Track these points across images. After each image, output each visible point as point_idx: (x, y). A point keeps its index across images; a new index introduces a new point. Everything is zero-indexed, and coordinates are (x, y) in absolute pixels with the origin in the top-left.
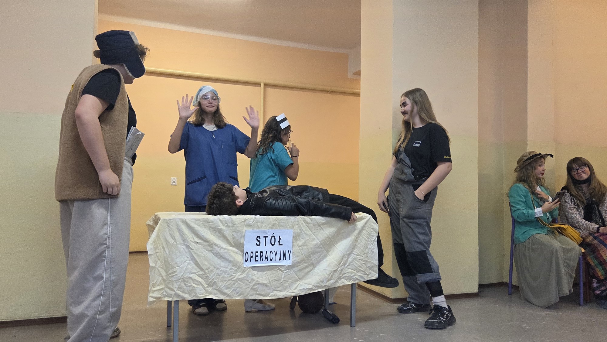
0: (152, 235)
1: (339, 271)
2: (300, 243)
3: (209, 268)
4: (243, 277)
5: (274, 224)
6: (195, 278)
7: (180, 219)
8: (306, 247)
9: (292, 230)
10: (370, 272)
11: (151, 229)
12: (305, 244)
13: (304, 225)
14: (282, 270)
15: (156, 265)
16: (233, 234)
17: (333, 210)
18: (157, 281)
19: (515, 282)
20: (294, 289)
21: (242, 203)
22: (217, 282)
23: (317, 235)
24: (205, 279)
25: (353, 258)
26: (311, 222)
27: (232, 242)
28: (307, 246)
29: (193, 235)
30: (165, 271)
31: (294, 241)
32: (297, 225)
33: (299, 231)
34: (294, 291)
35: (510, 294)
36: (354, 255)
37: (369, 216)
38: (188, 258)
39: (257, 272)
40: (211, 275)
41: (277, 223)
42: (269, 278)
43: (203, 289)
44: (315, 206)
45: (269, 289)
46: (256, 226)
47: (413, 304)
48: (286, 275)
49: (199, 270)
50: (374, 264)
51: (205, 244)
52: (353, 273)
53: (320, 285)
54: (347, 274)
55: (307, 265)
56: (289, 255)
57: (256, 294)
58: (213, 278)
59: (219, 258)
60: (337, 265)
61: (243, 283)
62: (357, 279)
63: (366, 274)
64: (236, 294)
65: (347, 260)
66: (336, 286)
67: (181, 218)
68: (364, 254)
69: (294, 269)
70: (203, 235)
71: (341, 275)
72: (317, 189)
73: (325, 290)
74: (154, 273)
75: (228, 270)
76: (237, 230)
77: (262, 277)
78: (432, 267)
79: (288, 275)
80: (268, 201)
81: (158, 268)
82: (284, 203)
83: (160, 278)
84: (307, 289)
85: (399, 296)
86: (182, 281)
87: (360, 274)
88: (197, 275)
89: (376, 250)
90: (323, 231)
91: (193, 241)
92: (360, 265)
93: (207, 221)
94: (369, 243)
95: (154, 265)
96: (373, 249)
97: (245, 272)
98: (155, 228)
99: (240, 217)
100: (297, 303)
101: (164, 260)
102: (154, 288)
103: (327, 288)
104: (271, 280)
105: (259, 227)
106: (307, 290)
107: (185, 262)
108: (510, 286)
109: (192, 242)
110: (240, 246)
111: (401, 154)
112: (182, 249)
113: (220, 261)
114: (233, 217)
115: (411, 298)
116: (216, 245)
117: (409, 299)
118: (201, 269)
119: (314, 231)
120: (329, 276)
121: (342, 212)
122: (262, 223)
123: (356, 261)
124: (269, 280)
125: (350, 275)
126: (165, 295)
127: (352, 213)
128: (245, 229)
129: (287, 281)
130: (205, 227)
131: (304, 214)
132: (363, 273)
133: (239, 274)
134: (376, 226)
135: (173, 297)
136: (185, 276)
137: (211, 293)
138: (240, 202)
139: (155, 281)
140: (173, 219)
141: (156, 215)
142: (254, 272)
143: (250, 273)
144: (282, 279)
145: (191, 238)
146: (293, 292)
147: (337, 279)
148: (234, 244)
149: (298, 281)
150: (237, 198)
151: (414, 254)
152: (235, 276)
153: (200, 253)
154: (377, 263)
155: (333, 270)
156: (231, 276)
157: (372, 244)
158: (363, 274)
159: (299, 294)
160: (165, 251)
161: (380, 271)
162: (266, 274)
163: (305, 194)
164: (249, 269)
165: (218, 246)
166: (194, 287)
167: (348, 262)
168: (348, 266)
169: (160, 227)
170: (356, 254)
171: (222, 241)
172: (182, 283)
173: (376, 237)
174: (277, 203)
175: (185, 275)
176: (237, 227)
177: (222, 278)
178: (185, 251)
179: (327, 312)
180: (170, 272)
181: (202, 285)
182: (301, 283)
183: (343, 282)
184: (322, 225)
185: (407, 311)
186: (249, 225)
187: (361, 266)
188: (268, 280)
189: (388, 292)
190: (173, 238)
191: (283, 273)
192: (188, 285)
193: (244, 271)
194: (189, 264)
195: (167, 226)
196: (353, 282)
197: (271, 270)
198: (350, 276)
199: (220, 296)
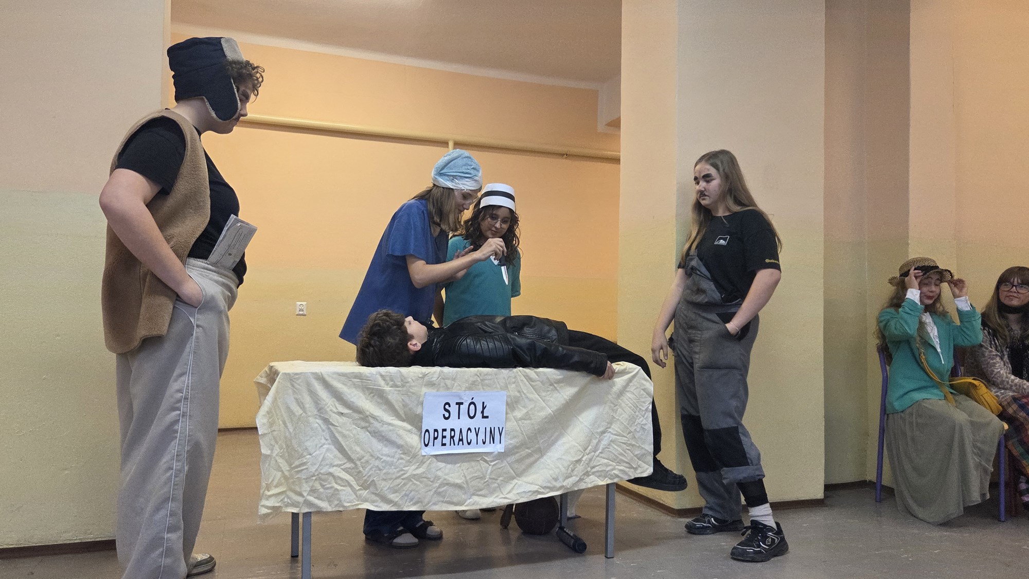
0: (265, 401)
1: (584, 463)
2: (518, 414)
3: (363, 457)
4: (420, 472)
5: (474, 382)
6: (339, 474)
7: (313, 373)
8: (528, 421)
9: (504, 393)
10: (639, 464)
11: (264, 390)
12: (527, 417)
13: (525, 384)
14: (488, 460)
15: (272, 452)
16: (402, 399)
17: (576, 358)
18: (273, 480)
19: (887, 480)
20: (506, 493)
21: (419, 347)
22: (377, 483)
23: (549, 401)
24: (356, 475)
25: (611, 439)
26: (537, 377)
27: (402, 413)
28: (530, 419)
29: (335, 400)
30: (286, 461)
31: (508, 411)
32: (514, 383)
33: (518, 394)
34: (507, 496)
35: (879, 501)
36: (612, 435)
37: (638, 368)
38: (327, 440)
39: (444, 463)
40: (367, 470)
41: (479, 379)
42: (466, 474)
43: (353, 494)
44: (545, 351)
45: (465, 493)
46: (442, 384)
47: (712, 519)
48: (494, 470)
49: (346, 461)
50: (646, 450)
51: (356, 416)
52: (610, 465)
53: (552, 486)
54: (600, 468)
55: (530, 451)
56: (500, 435)
57: (443, 502)
58: (370, 473)
59: (379, 441)
60: (581, 451)
61: (421, 482)
62: (617, 476)
63: (633, 468)
64: (409, 502)
65: (599, 441)
66: (582, 488)
67: (314, 371)
68: (629, 433)
69: (509, 459)
70: (352, 400)
71: (589, 468)
72: (547, 322)
73: (561, 495)
74: (269, 465)
75: (395, 460)
76: (412, 393)
77: (454, 474)
78: (748, 455)
79: (499, 468)
80: (464, 343)
81: (274, 458)
82: (491, 345)
83: (279, 474)
84: (530, 491)
85: (688, 505)
86: (316, 479)
87: (622, 468)
88: (342, 469)
89: (650, 426)
90: (558, 394)
91: (336, 411)
92: (621, 451)
93: (358, 376)
94: (637, 413)
95: (268, 452)
96: (645, 424)
97: (424, 465)
98: (270, 388)
99: (416, 370)
100: (513, 516)
101: (286, 442)
102: (269, 491)
103: (565, 491)
104: (468, 478)
105: (449, 386)
106: (530, 494)
107: (322, 446)
108: (878, 487)
109: (334, 413)
110: (415, 420)
111: (692, 259)
112: (317, 425)
113: (381, 445)
114: (404, 370)
115: (711, 509)
116: (374, 418)
117: (707, 510)
118: (350, 459)
119: (544, 394)
120: (567, 470)
121: (592, 362)
122: (454, 380)
123: (615, 445)
124: (465, 477)
125: (604, 469)
126: (288, 503)
127: (608, 362)
128: (424, 390)
129: (497, 480)
130: (355, 386)
131: (525, 365)
132: (627, 465)
133: (413, 467)
134: (649, 385)
135: (302, 506)
136: (322, 472)
137: (366, 500)
138: (415, 345)
139: (270, 480)
140: (301, 373)
141: (272, 367)
142: (439, 463)
143: (434, 465)
144: (488, 477)
145: (333, 406)
146: (505, 498)
147: (582, 476)
148: (405, 415)
149: (513, 478)
150: (411, 337)
151: (716, 434)
152: (407, 471)
153: (347, 432)
154: (650, 448)
155: (574, 460)
156: (398, 472)
157: (643, 417)
158: (629, 468)
159: (516, 500)
160: (286, 426)
161: (657, 463)
162: (460, 466)
163: (527, 330)
164: (430, 459)
165: (377, 420)
166: (337, 490)
167: (601, 447)
168: (601, 453)
169: (277, 388)
170: (615, 432)
171: (384, 410)
172: (317, 482)
173: (649, 404)
174: (478, 346)
175: (321, 469)
176: (410, 386)
177: (385, 474)
178: (320, 426)
179: (566, 532)
180: (297, 463)
181: (351, 486)
182: (520, 482)
183: (592, 482)
184: (556, 383)
185: (702, 531)
186: (431, 384)
187: (623, 454)
188: (463, 478)
189: (669, 498)
190: (302, 406)
191: (490, 465)
192: (326, 486)
193: (422, 463)
194: (328, 450)
195: (290, 386)
196: (609, 482)
197: (469, 461)
198: (605, 471)
199: (381, 504)
